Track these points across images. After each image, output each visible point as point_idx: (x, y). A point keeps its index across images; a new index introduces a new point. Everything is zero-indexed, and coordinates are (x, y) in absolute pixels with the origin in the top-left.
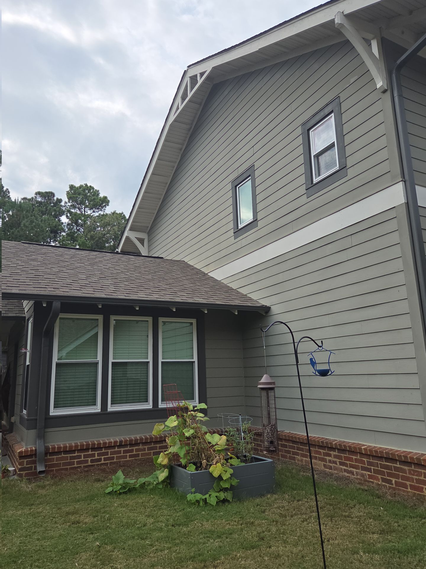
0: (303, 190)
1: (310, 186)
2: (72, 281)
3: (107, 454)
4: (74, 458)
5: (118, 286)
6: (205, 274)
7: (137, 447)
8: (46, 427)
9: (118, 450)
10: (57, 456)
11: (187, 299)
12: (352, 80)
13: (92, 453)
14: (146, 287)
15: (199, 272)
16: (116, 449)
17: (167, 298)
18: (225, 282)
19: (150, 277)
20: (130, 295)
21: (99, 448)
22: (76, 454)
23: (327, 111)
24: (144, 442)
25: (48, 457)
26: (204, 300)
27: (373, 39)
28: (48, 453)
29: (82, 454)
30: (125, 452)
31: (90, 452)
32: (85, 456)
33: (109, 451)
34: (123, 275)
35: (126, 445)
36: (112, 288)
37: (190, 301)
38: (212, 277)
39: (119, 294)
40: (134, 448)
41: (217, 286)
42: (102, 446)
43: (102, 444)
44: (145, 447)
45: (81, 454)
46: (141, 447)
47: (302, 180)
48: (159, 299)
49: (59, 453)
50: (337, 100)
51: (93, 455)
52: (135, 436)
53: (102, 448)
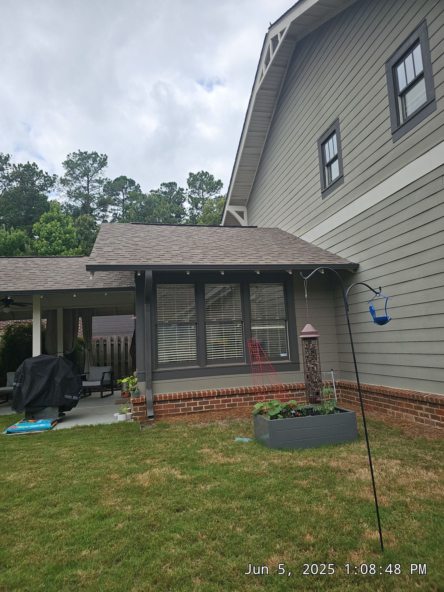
0: (389, 135)
1: (397, 129)
3: (207, 403)
4: (179, 406)
7: (234, 398)
8: (153, 380)
9: (217, 399)
10: (164, 404)
11: (271, 262)
13: (194, 402)
16: (215, 399)
21: (200, 398)
22: (180, 403)
24: (240, 393)
25: (157, 405)
26: (288, 262)
28: (156, 401)
29: (186, 403)
30: (223, 401)
31: (192, 401)
32: (188, 405)
33: (209, 400)
35: (223, 396)
36: (199, 256)
37: (274, 263)
38: (303, 241)
40: (232, 398)
42: (202, 396)
43: (202, 394)
44: (241, 398)
45: (184, 403)
46: (237, 397)
47: (388, 124)
48: (244, 264)
49: (165, 401)
50: (423, 24)
51: (196, 404)
52: (232, 388)
53: (203, 398)
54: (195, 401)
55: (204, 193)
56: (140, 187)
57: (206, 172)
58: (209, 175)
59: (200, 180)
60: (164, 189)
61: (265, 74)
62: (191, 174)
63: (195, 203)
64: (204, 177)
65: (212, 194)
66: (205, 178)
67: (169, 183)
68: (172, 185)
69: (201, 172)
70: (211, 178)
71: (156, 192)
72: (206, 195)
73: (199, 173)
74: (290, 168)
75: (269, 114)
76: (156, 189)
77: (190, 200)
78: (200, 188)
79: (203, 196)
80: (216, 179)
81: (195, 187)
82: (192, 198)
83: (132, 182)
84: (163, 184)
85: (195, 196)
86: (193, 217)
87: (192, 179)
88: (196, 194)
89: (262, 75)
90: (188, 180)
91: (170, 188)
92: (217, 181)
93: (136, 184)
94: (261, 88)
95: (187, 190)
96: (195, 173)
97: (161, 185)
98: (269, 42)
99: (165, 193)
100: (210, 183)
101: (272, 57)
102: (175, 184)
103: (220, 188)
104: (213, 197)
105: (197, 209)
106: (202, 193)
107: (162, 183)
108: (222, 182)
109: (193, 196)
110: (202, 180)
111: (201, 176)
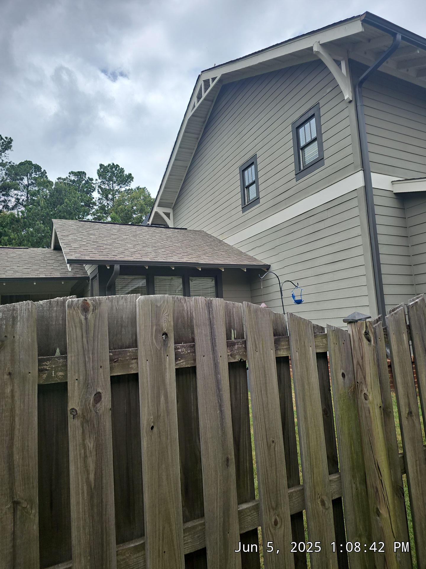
0: (293, 175)
1: (298, 172)
2: (124, 250)
5: (157, 252)
6: (220, 241)
11: (209, 261)
12: (328, 91)
14: (178, 252)
15: (215, 239)
17: (194, 260)
18: (236, 247)
19: (179, 245)
20: (168, 259)
23: (310, 114)
26: (221, 261)
27: (342, 60)
34: (159, 244)
36: (153, 254)
37: (212, 262)
38: (226, 243)
39: (159, 258)
41: (230, 250)
47: (293, 167)
48: (188, 261)
50: (317, 105)
55: (114, 185)
56: (46, 173)
57: (117, 165)
58: (119, 168)
59: (111, 172)
60: (73, 178)
61: (197, 106)
62: (101, 166)
63: (105, 193)
64: (114, 169)
65: (122, 186)
66: (116, 170)
67: (78, 172)
68: (81, 174)
69: (112, 164)
70: (122, 171)
71: (65, 180)
72: (117, 187)
73: (109, 165)
74: (214, 184)
75: (196, 136)
76: (64, 177)
77: (100, 190)
78: (110, 179)
79: (113, 187)
80: (126, 172)
81: (105, 178)
82: (101, 188)
83: (38, 168)
84: (72, 173)
85: (105, 187)
86: (102, 208)
87: (102, 170)
88: (106, 185)
89: (194, 106)
90: (98, 171)
91: (79, 177)
92: (127, 174)
93: (42, 170)
94: (193, 115)
95: (96, 180)
96: (106, 164)
97: (70, 173)
98: (201, 82)
99: (74, 181)
100: (121, 175)
101: (204, 95)
102: (84, 173)
103: (130, 181)
104: (123, 189)
105: (107, 200)
106: (113, 184)
107: (70, 171)
108: (133, 175)
109: (103, 187)
110: (113, 173)
111: (112, 168)
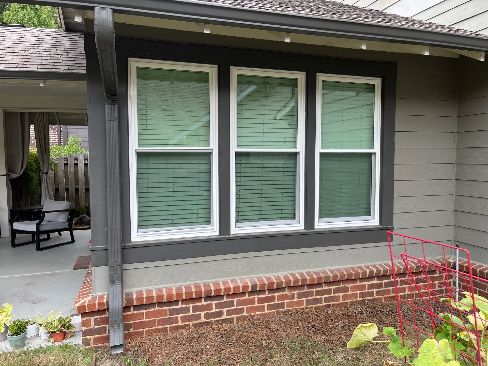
3: (232, 304)
4: (177, 311)
7: (280, 293)
8: (124, 261)
9: (250, 297)
10: (148, 310)
13: (207, 303)
16: (247, 297)
21: (218, 296)
22: (180, 306)
24: (292, 285)
25: (132, 312)
28: (130, 306)
29: (191, 306)
30: (260, 301)
31: (203, 303)
32: (195, 309)
33: (235, 300)
35: (262, 291)
40: (276, 295)
43: (223, 290)
44: (293, 292)
45: (187, 306)
46: (287, 292)
49: (150, 305)
51: (209, 307)
53: (223, 295)
54: (209, 302)
